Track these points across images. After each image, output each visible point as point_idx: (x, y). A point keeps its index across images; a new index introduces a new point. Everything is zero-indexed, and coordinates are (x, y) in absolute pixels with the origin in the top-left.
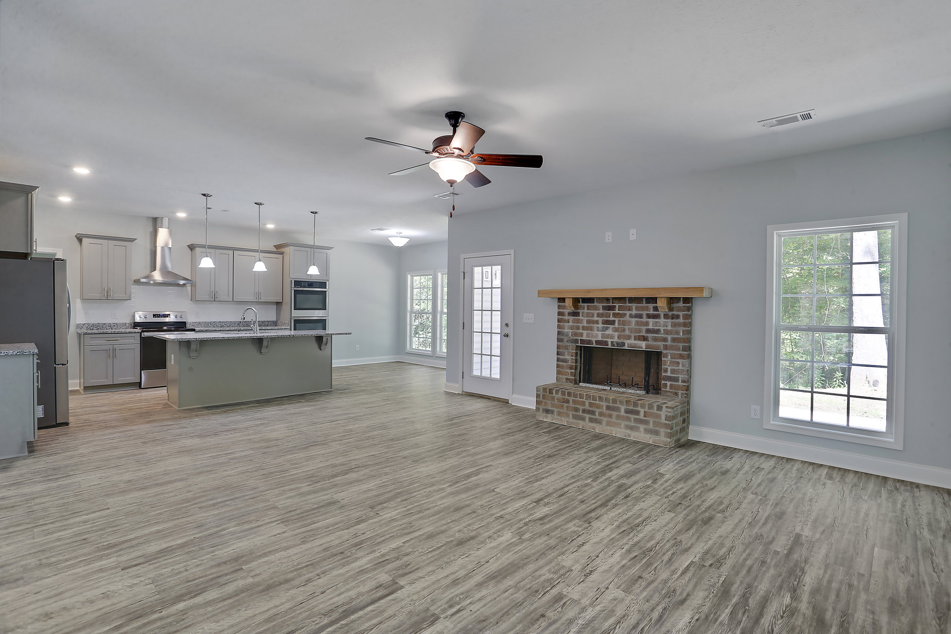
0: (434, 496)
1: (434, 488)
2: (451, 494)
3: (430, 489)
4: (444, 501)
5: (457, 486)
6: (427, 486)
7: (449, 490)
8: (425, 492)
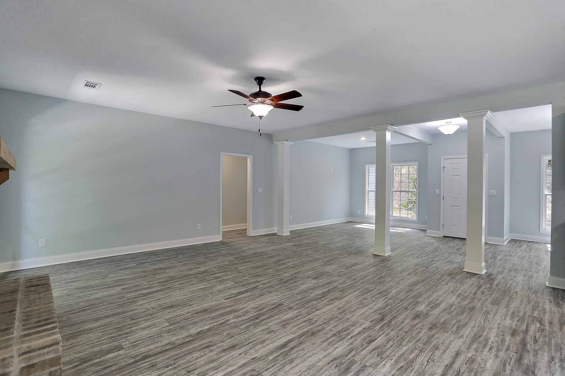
0: (267, 281)
1: (267, 285)
2: (259, 282)
3: (270, 285)
4: (262, 279)
5: (254, 286)
6: (271, 286)
7: (259, 284)
8: (272, 283)
